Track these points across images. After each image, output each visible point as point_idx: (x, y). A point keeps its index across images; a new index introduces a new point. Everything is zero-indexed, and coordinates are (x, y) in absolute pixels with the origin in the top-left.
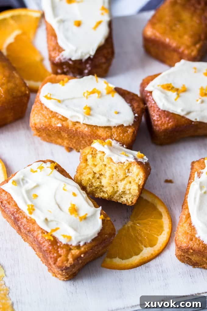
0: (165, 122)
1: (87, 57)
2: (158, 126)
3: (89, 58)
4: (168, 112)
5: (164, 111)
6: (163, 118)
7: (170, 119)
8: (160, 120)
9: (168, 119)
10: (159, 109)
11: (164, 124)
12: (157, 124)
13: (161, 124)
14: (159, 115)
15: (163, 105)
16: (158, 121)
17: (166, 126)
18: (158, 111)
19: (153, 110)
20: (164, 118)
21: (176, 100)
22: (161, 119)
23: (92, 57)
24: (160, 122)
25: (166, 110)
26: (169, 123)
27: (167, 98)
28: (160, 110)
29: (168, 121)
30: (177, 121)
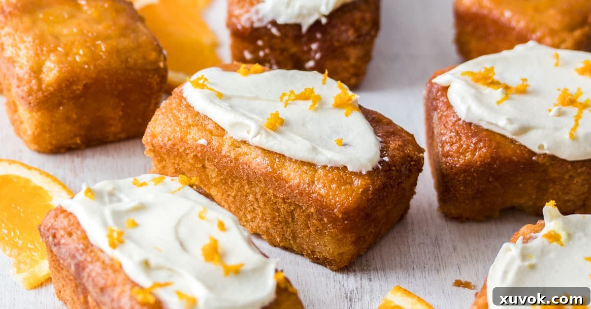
0: (468, 146)
1: (311, 21)
2: (451, 156)
3: (318, 23)
4: (477, 127)
5: (470, 124)
6: (464, 139)
7: (480, 141)
8: (456, 142)
9: (474, 140)
10: (460, 119)
11: (466, 151)
12: (450, 151)
13: (457, 151)
14: (457, 133)
15: (469, 109)
16: (452, 144)
17: (468, 156)
18: (454, 124)
19: (444, 122)
20: (468, 137)
21: (499, 103)
22: (460, 139)
23: (324, 21)
24: (454, 147)
25: (475, 121)
26: (475, 149)
27: (479, 98)
28: (461, 122)
29: (476, 144)
30: (497, 148)
